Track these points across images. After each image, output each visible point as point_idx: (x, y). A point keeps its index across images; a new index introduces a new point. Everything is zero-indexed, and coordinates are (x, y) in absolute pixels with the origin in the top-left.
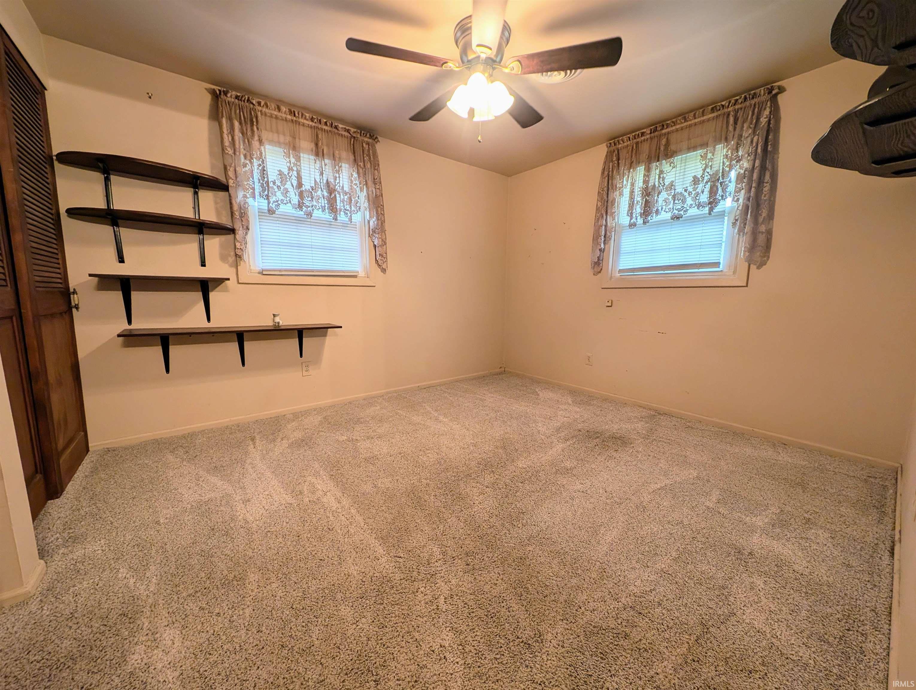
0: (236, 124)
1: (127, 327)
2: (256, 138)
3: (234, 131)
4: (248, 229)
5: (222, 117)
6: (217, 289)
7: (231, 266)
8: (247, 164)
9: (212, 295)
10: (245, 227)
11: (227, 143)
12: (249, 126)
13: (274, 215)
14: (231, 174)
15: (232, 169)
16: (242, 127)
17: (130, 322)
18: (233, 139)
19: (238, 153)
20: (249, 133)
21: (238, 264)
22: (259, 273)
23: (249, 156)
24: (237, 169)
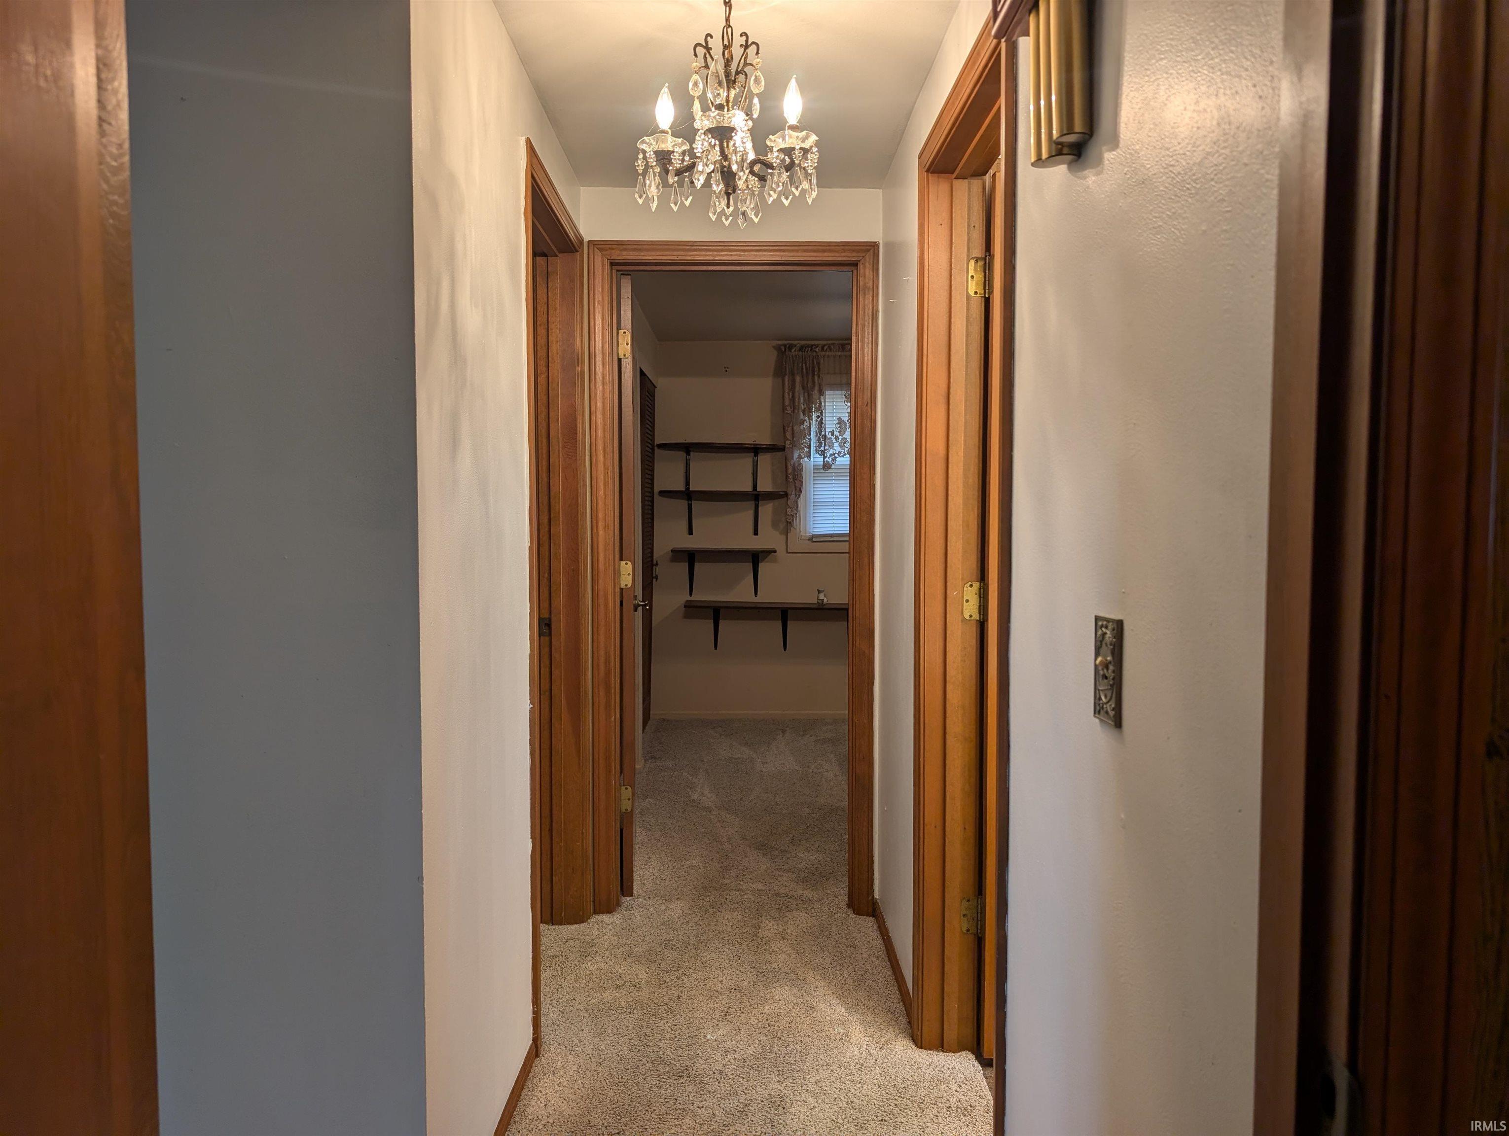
0: (798, 379)
1: (689, 598)
2: (817, 388)
3: (795, 388)
4: (801, 491)
5: (785, 374)
6: (766, 560)
7: (781, 534)
8: (805, 420)
9: (762, 567)
10: (798, 489)
11: (787, 402)
12: (810, 377)
13: (830, 471)
14: (788, 435)
15: (790, 429)
16: (803, 380)
17: (691, 594)
18: (793, 396)
19: (796, 411)
20: (810, 385)
21: (789, 531)
22: (809, 540)
23: (808, 412)
24: (795, 428)
